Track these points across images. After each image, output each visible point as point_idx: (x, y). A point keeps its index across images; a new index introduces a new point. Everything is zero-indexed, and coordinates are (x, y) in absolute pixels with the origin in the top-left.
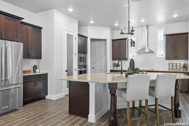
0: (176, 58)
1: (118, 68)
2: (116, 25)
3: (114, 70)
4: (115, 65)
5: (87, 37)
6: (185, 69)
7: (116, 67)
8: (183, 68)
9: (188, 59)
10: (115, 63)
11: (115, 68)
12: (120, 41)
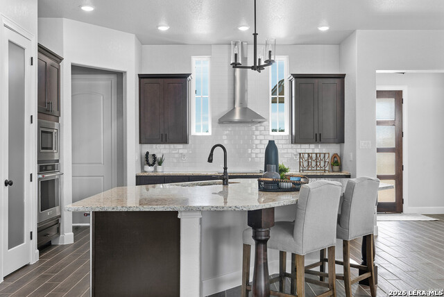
0: (318, 139)
1: (155, 169)
2: (163, 28)
3: (145, 174)
4: (147, 161)
5: (61, 59)
6: (336, 168)
7: (152, 165)
8: (332, 165)
9: (343, 142)
10: (148, 153)
11: (149, 170)
12: (165, 80)
